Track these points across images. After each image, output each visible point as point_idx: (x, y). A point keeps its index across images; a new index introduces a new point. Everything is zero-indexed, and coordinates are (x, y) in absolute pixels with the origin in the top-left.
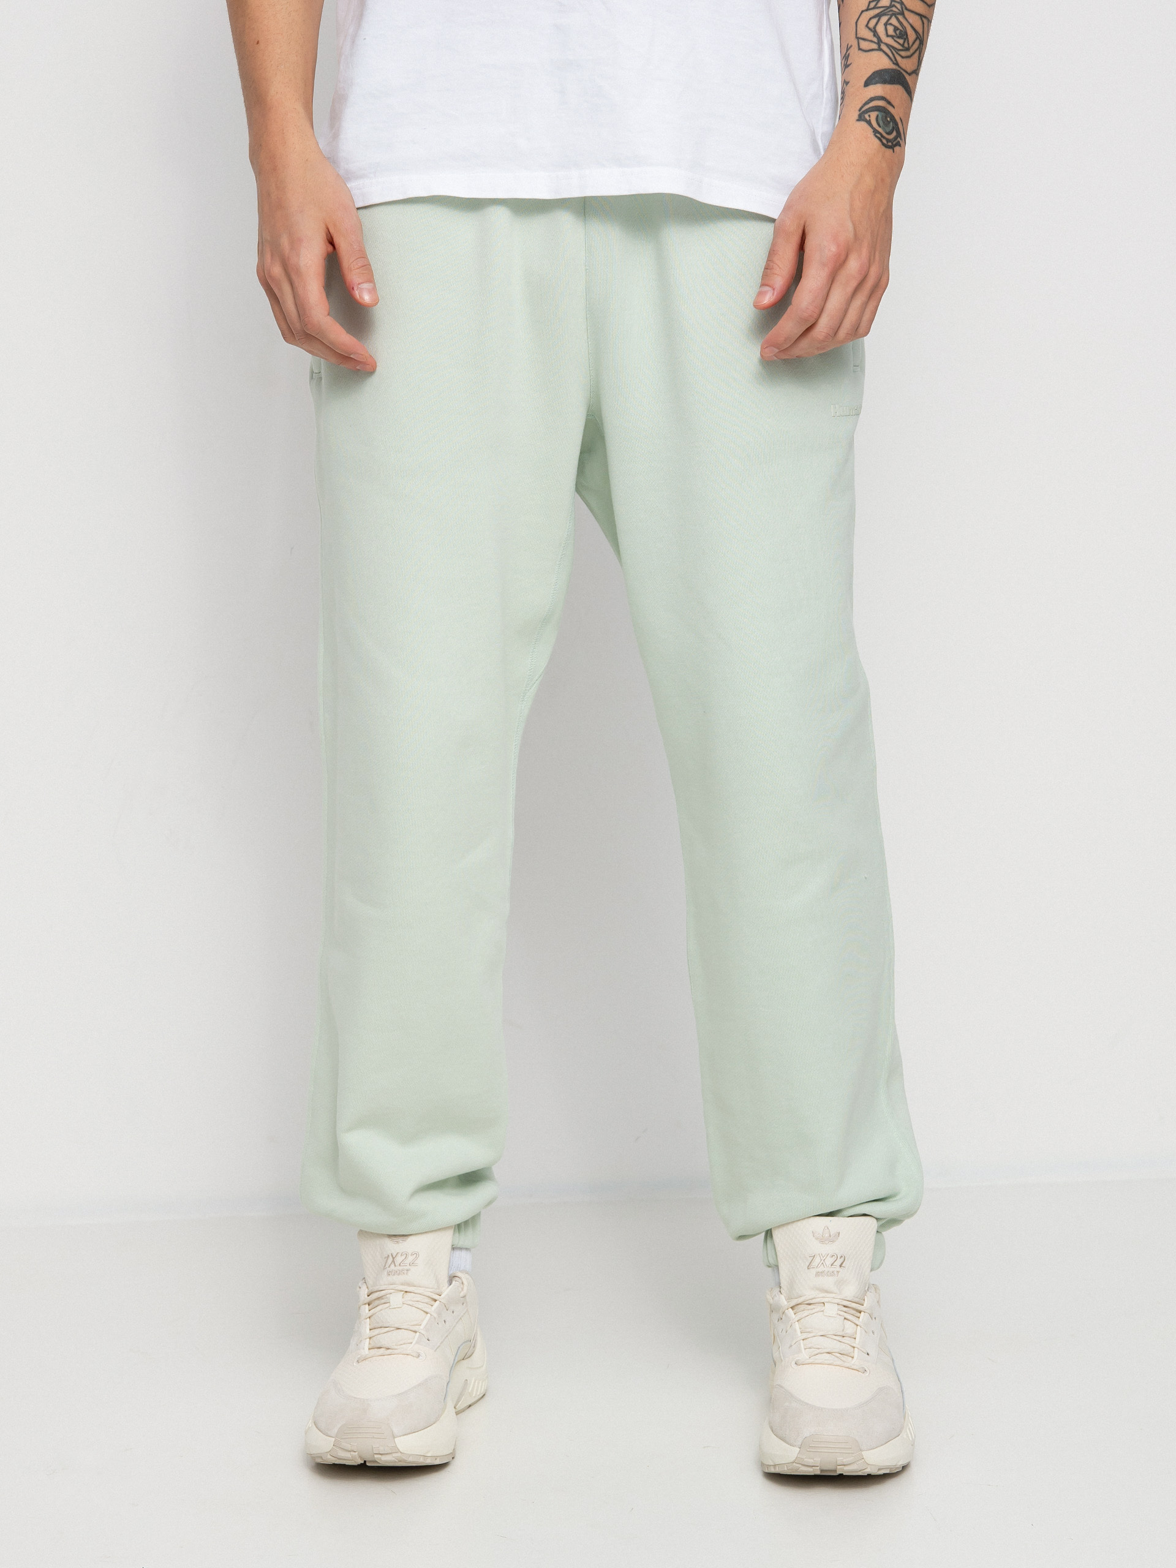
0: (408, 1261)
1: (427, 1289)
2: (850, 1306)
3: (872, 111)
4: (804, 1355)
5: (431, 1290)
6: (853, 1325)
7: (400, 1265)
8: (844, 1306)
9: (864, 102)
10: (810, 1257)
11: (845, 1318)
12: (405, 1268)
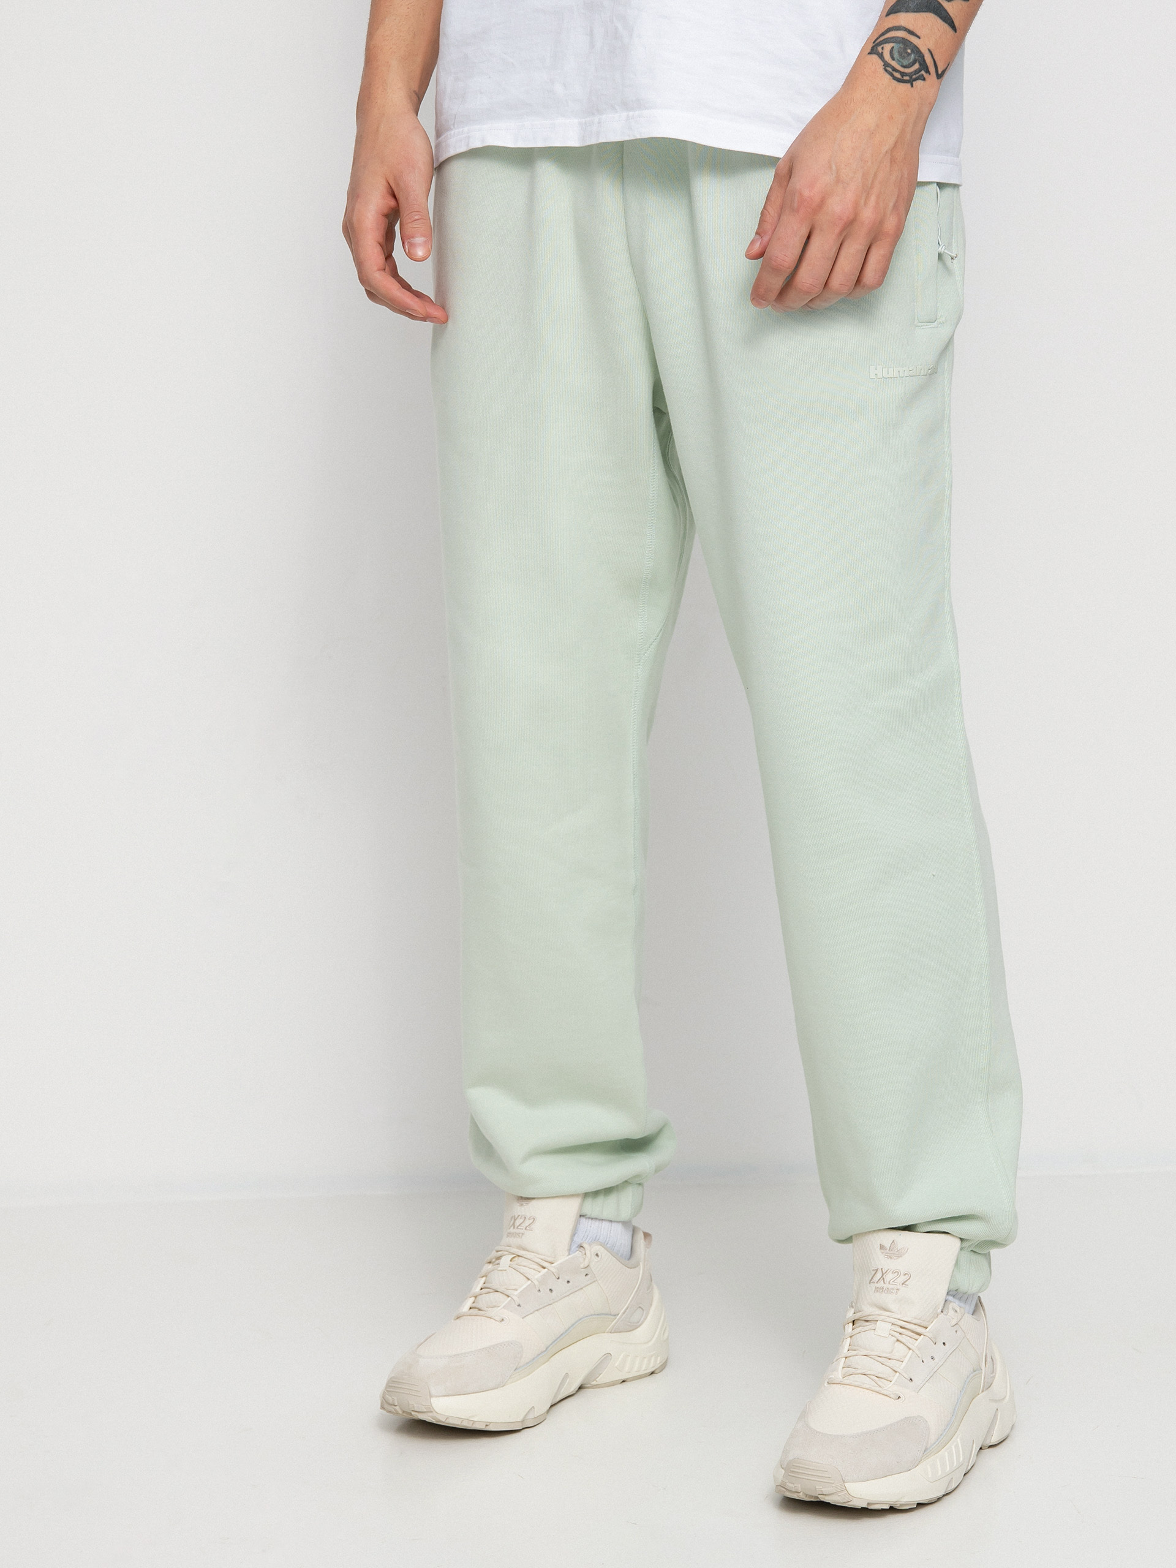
0: (524, 1225)
1: (538, 1256)
2: (906, 1327)
3: (886, 43)
4: (838, 1375)
5: (542, 1257)
6: (905, 1348)
7: (517, 1228)
8: (901, 1327)
9: (880, 33)
10: (873, 1270)
11: (898, 1340)
12: (521, 1231)
